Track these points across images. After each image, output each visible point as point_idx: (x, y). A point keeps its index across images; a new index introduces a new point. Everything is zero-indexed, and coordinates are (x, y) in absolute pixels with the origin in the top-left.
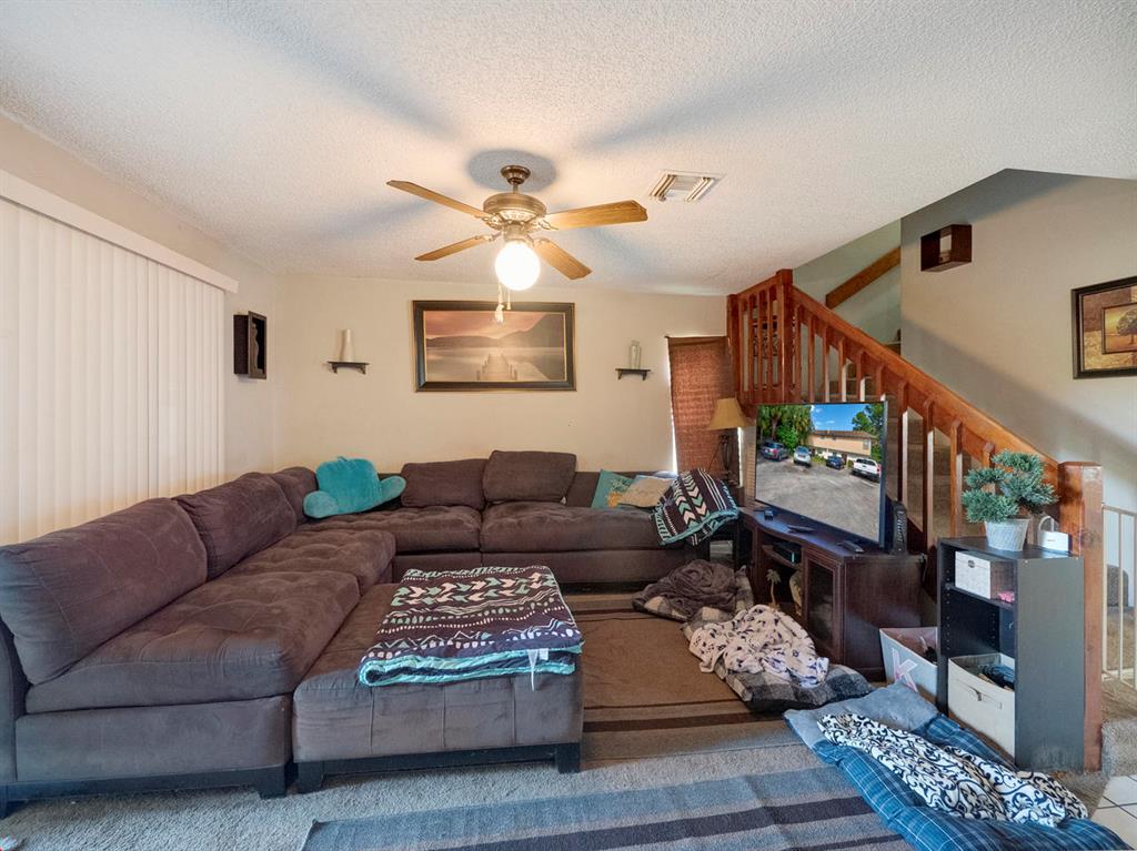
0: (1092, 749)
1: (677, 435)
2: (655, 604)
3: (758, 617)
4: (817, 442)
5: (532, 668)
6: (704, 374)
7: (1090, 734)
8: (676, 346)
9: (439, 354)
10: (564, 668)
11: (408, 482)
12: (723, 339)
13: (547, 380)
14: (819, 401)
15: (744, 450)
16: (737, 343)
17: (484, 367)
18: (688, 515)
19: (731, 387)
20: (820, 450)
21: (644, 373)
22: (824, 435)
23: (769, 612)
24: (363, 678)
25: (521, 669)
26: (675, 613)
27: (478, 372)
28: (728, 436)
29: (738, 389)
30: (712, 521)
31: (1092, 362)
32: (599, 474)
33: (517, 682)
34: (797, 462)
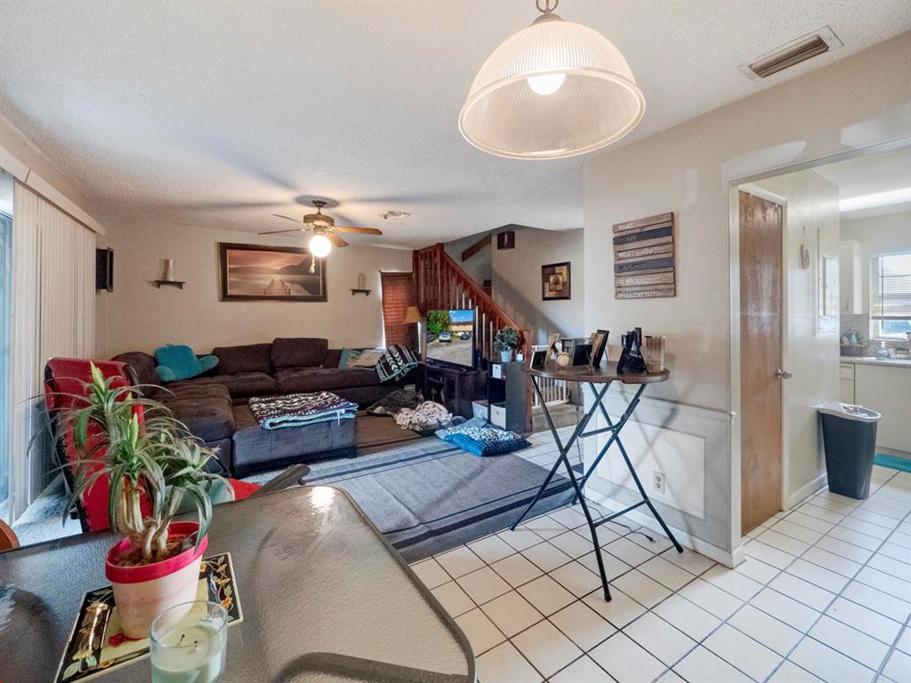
0: (529, 425)
1: (386, 327)
2: (378, 410)
3: (427, 406)
4: (454, 328)
5: (339, 417)
6: (400, 294)
7: (528, 420)
8: (385, 277)
9: (238, 278)
10: (352, 416)
11: (220, 360)
12: (411, 274)
13: (309, 295)
14: (454, 309)
15: (422, 335)
16: (418, 276)
17: (268, 287)
18: (394, 366)
19: (414, 301)
20: (456, 332)
21: (367, 292)
22: (458, 324)
23: (430, 404)
24: (267, 426)
25: (334, 418)
26: (388, 412)
27: (265, 290)
28: (413, 327)
29: (418, 302)
30: (405, 368)
31: (548, 294)
32: (341, 351)
33: (332, 424)
34: (441, 341)
